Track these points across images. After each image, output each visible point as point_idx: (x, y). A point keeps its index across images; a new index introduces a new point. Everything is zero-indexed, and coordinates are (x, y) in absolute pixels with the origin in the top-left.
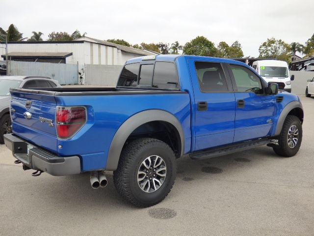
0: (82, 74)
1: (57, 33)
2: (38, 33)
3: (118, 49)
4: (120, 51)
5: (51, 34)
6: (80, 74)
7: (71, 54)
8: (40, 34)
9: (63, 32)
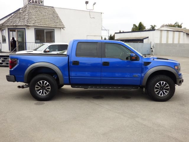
0: (153, 49)
1: (166, 25)
2: (153, 26)
3: (184, 33)
4: (185, 34)
5: (162, 25)
6: (152, 49)
7: (148, 37)
8: (155, 26)
9: (170, 24)
